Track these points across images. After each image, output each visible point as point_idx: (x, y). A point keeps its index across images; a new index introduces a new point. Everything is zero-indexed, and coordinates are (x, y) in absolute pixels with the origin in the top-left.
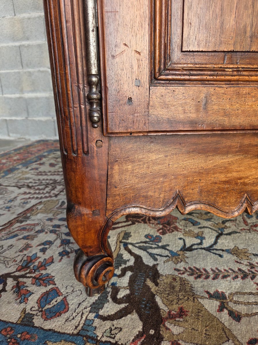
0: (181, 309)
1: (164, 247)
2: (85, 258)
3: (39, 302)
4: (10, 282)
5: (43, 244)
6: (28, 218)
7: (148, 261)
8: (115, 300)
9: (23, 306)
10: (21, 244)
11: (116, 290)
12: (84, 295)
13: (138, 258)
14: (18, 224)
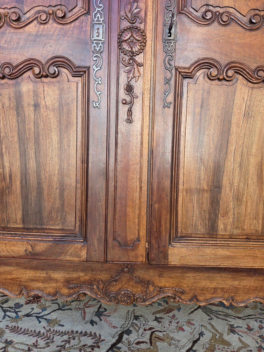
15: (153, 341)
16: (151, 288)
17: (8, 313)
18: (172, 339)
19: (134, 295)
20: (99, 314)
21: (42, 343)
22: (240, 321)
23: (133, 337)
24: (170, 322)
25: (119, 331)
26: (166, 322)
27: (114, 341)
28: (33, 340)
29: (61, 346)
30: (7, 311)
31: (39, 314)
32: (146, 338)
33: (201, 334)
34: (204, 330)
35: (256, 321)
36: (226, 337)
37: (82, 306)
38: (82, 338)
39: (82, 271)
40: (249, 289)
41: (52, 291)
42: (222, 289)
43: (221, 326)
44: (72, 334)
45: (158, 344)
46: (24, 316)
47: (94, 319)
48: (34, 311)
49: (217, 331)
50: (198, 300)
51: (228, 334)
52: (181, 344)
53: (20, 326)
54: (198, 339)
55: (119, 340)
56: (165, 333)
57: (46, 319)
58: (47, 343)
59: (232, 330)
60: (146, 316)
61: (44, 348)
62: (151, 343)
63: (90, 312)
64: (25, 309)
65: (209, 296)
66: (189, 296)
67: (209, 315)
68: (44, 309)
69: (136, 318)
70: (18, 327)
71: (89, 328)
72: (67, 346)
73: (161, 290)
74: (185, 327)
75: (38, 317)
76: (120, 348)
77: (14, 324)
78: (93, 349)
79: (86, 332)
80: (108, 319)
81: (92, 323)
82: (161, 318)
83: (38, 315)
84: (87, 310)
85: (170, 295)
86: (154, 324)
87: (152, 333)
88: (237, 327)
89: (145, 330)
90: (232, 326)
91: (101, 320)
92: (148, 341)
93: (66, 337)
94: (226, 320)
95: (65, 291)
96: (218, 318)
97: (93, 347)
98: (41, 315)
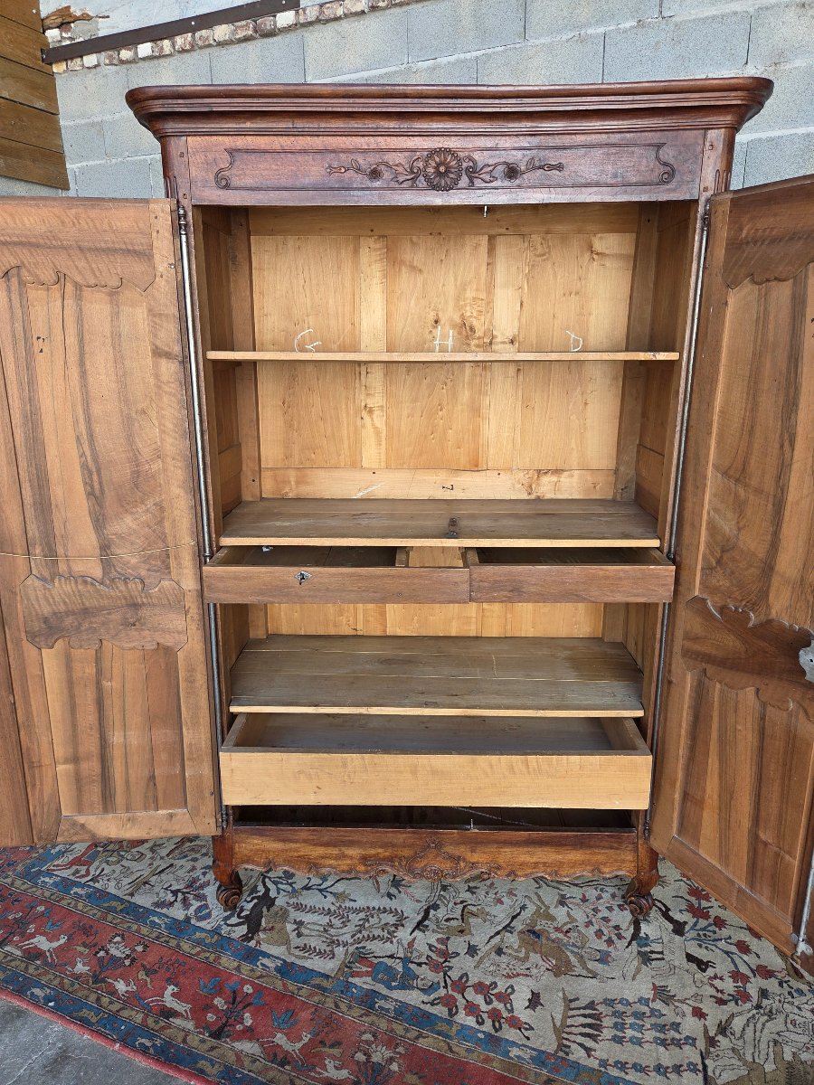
0: (272, 927)
1: (291, 884)
2: (223, 888)
3: (195, 911)
4: (180, 894)
5: (205, 868)
7: (273, 894)
8: (239, 917)
9: (186, 912)
10: (189, 865)
11: (242, 910)
12: (222, 910)
13: (268, 890)
14: (188, 844)
15: (465, 918)
16: (462, 864)
17: (280, 886)
18: (487, 914)
19: (442, 871)
20: (396, 883)
21: (337, 922)
22: (575, 889)
23: (441, 913)
24: (487, 893)
25: (424, 905)
26: (481, 893)
27: (419, 918)
28: (327, 919)
29: (360, 925)
30: (278, 883)
31: (320, 885)
32: (458, 914)
33: (523, 908)
34: (527, 902)
35: (596, 889)
36: (552, 911)
38: (381, 916)
39: (381, 847)
40: (575, 863)
41: (345, 868)
42: (545, 863)
43: (550, 896)
44: (369, 911)
45: (471, 920)
46: (302, 889)
47: (391, 891)
48: (312, 882)
49: (543, 903)
50: (516, 875)
51: (555, 907)
52: (498, 920)
53: (303, 903)
54: (519, 914)
55: (426, 917)
56: (479, 907)
57: (331, 893)
58: (343, 922)
59: (562, 901)
60: (456, 885)
61: (341, 928)
62: (463, 919)
63: (384, 880)
64: (300, 880)
65: (529, 871)
66: (506, 872)
67: (537, 882)
68: (324, 879)
69: (444, 888)
70: (301, 905)
71: (386, 902)
73: (473, 865)
74: (505, 900)
75: (321, 891)
76: (427, 926)
77: (295, 900)
78: (396, 928)
79: (384, 908)
80: (409, 890)
81: (390, 896)
82: (476, 888)
83: (319, 887)
84: (379, 879)
85: (483, 870)
86: (468, 895)
87: (464, 907)
88: (570, 897)
89: (455, 904)
90: (563, 897)
91: (400, 892)
92: (459, 917)
93: (362, 915)
94: (558, 889)
95: (362, 868)
96: (548, 886)
97: (396, 926)
98: (322, 887)
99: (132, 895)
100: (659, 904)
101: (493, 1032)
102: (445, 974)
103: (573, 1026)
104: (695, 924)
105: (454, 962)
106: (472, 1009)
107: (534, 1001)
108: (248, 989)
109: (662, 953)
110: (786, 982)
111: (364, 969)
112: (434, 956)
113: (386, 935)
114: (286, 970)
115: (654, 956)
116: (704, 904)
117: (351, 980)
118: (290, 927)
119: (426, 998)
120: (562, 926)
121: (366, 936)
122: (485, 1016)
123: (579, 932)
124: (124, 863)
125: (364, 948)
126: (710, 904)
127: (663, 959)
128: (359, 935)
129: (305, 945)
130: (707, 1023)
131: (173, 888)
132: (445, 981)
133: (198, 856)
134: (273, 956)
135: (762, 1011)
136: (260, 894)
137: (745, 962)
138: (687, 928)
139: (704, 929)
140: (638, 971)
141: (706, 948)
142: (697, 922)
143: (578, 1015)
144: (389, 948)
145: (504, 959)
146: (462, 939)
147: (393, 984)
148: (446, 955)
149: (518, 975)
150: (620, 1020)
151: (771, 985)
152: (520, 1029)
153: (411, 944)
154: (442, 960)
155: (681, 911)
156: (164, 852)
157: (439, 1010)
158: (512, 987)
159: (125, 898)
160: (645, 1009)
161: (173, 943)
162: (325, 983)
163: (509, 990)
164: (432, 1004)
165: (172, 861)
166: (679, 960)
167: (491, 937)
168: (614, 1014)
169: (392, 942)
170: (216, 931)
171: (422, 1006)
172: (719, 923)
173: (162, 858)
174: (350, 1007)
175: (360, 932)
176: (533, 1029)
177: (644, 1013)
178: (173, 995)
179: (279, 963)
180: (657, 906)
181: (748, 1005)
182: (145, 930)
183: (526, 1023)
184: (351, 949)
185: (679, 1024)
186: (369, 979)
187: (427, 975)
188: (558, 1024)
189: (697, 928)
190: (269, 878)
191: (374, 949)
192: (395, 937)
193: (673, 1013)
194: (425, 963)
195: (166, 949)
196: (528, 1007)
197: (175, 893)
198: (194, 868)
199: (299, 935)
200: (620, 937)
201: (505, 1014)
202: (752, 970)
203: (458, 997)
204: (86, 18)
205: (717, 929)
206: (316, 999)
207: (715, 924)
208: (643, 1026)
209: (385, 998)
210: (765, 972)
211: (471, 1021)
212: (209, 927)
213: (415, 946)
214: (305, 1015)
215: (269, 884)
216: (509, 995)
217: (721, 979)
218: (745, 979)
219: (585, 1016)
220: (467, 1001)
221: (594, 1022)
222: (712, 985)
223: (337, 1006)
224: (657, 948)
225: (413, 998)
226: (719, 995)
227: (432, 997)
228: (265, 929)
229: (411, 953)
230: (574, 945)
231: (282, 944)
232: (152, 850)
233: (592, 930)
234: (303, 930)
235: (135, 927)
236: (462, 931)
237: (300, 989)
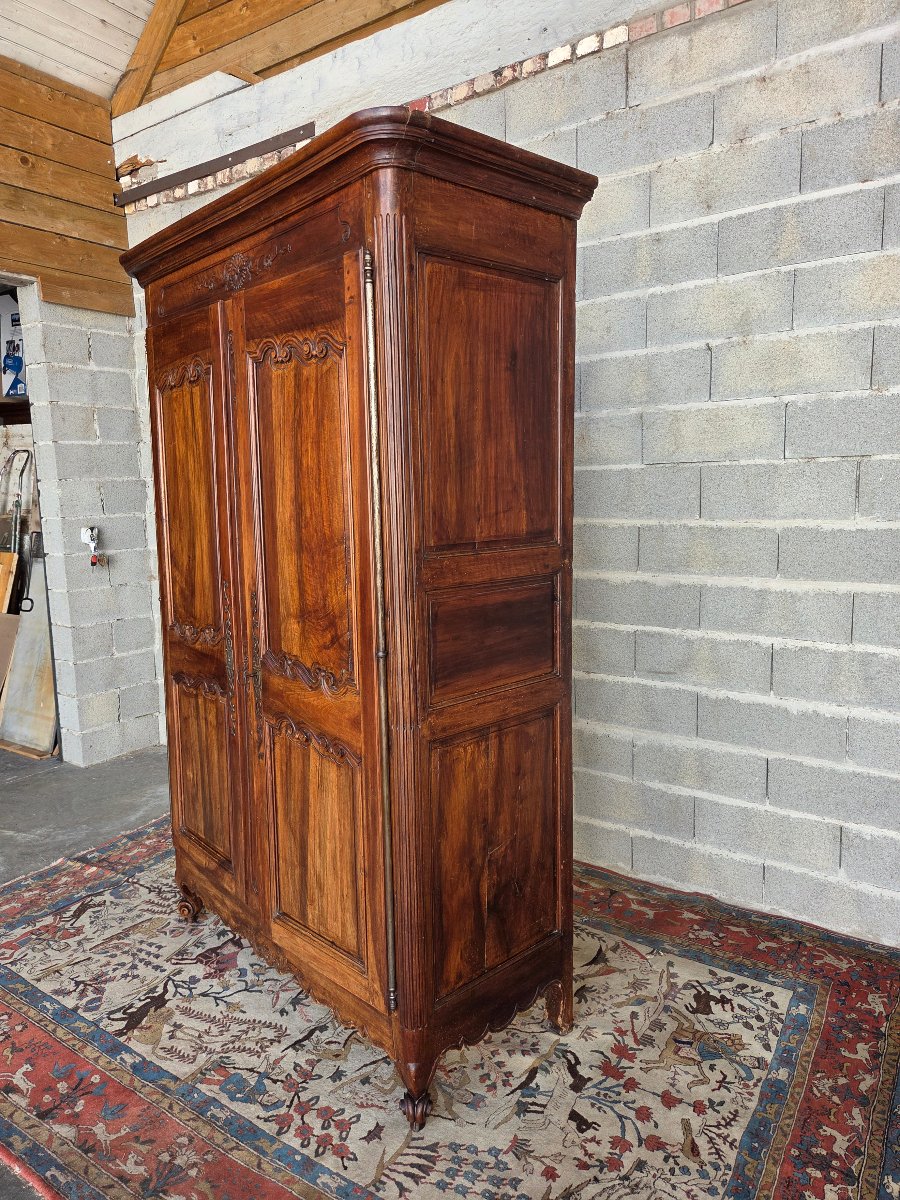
0: (150, 1026)
1: (190, 989)
3: (87, 1002)
4: (81, 987)
6: (127, 935)
7: (168, 996)
8: (124, 1013)
9: (78, 1002)
10: (105, 960)
11: (130, 1007)
13: (166, 990)
15: (349, 1043)
17: (179, 990)
20: (296, 1001)
21: (215, 1030)
23: (326, 1035)
25: (312, 1025)
27: (301, 1037)
28: (205, 1026)
29: (237, 1036)
30: (179, 986)
31: (219, 993)
32: (343, 1038)
37: (276, 989)
38: (263, 1030)
44: (253, 1024)
45: (353, 1046)
46: (199, 995)
47: (286, 1008)
48: (213, 990)
53: (193, 1008)
57: (226, 1002)
58: (222, 1031)
61: (216, 1036)
62: (345, 1044)
63: (285, 997)
64: (202, 986)
68: (226, 988)
70: (190, 1010)
71: (276, 1019)
72: (244, 1036)
75: (216, 998)
76: (304, 1046)
77: (186, 1004)
78: (271, 1044)
79: (270, 1023)
80: (305, 1009)
81: (283, 1012)
83: (217, 995)
84: (282, 995)
87: (354, 1033)
92: (343, 1042)
93: (244, 1027)
97: (272, 1042)
98: (221, 995)
99: (39, 980)
100: (570, 1056)
101: (312, 1156)
102: (296, 1094)
103: (401, 1164)
104: (600, 1083)
105: (311, 1084)
106: (304, 1132)
107: (375, 1134)
108: (96, 1079)
109: (544, 1106)
110: (673, 1157)
111: (217, 1077)
112: (294, 1075)
113: (258, 1048)
114: (142, 1068)
115: (533, 1108)
116: (625, 1063)
117: (199, 1086)
118: (167, 1028)
119: (263, 1114)
120: (449, 1065)
121: (237, 1047)
122: (313, 1140)
123: (463, 1073)
124: (48, 952)
125: (228, 1058)
126: (631, 1064)
127: (542, 1112)
128: (231, 1046)
129: (172, 1047)
130: (553, 1185)
131: (78, 979)
132: (292, 1102)
133: (118, 953)
134: (135, 1053)
135: (626, 1183)
136: (156, 995)
137: (637, 1129)
138: (589, 1084)
139: (608, 1089)
140: (506, 1120)
141: (599, 1109)
142: (604, 1080)
143: (413, 1154)
144: (254, 1061)
145: (367, 1088)
146: (333, 1063)
147: (238, 1095)
148: (307, 1076)
149: (372, 1105)
150: (457, 1167)
151: (655, 1159)
152: (342, 1158)
153: (277, 1062)
154: (300, 1080)
155: (591, 1067)
156: (88, 946)
157: (271, 1128)
158: (358, 1117)
159: (32, 982)
160: (492, 1160)
161: (51, 1027)
162: (172, 1085)
163: (354, 1119)
164: (266, 1120)
165: (92, 955)
166: (560, 1116)
167: (366, 1065)
168: (453, 1160)
169: (259, 1057)
170: (96, 1023)
171: (256, 1122)
172: (631, 1085)
173: (84, 951)
174: (182, 1110)
175: (233, 1042)
176: (356, 1160)
177: (488, 1164)
178: (24, 1074)
179: (138, 1060)
180: (567, 1059)
181: (614, 1174)
182: (32, 1013)
183: (352, 1153)
184: (215, 1057)
185: (522, 1180)
186: (216, 1088)
187: (278, 1092)
188: (387, 1158)
189: (602, 1086)
190: (173, 981)
191: (237, 1060)
192: (265, 1052)
193: (520, 1169)
194: (282, 1081)
195: (41, 1032)
196: (364, 1138)
197: (77, 984)
198: (108, 964)
199: (171, 1038)
200: (505, 1083)
201: (335, 1141)
202: (640, 1141)
203: (297, 1117)
204: (150, 164)
205: (623, 1091)
206: (155, 1097)
207: (624, 1086)
208: (479, 1176)
209: (222, 1107)
210: (655, 1143)
211: (296, 1143)
212: (91, 1019)
213: (281, 1063)
214: (135, 1111)
215: (171, 987)
216: (351, 1124)
217: (598, 1143)
218: (627, 1147)
219: (419, 1156)
220: (304, 1123)
221: (426, 1163)
222: (583, 1147)
223: (171, 1107)
224: (541, 1100)
225: (251, 1112)
226: (586, 1159)
227: (270, 1114)
228: (142, 1028)
229: (273, 1069)
230: (450, 1086)
231: (152, 1043)
232: (79, 943)
233: (480, 1072)
234: (179, 1034)
235: (25, 1009)
236: (337, 1056)
237: (144, 1086)
